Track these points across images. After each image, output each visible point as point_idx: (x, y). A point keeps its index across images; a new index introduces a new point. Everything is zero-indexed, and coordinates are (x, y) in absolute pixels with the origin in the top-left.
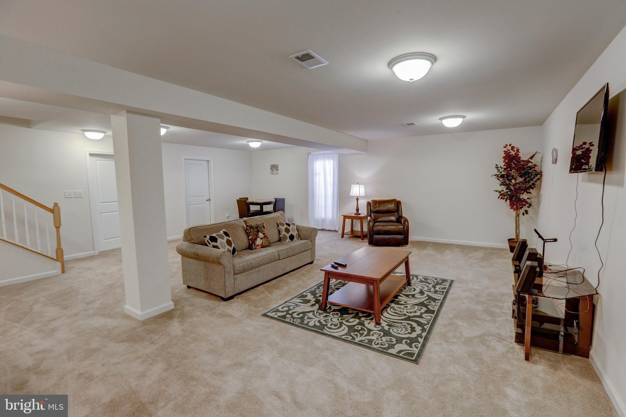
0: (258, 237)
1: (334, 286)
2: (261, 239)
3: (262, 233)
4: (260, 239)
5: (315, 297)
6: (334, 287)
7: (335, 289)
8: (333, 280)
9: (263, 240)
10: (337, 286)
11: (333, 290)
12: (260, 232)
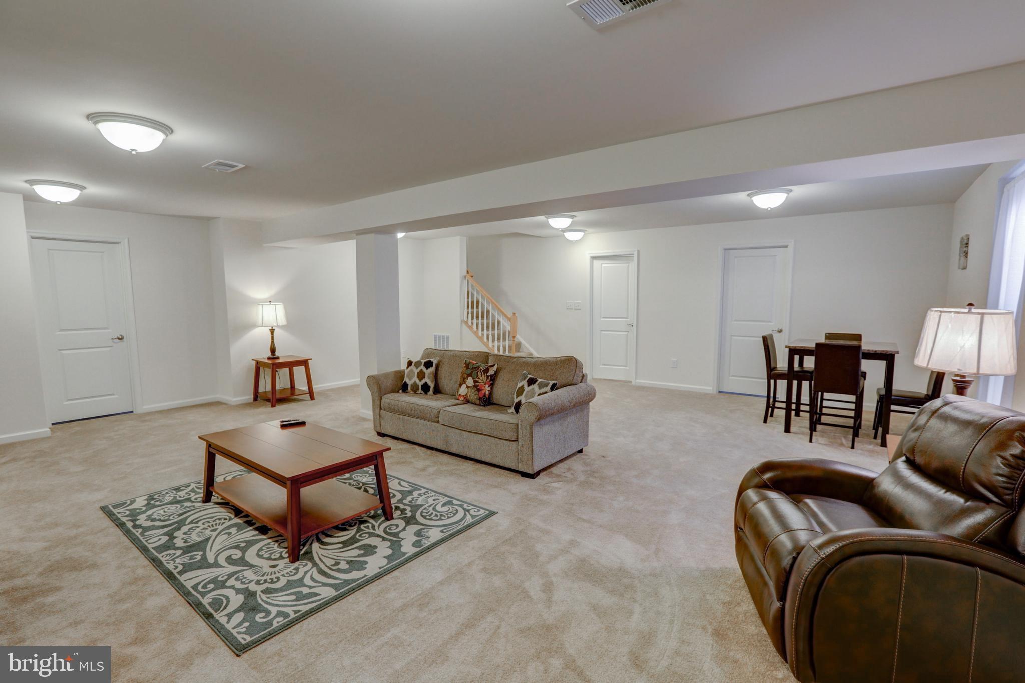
0: (465, 383)
2: (468, 387)
3: (473, 379)
4: (466, 386)
9: (469, 390)
12: (472, 377)
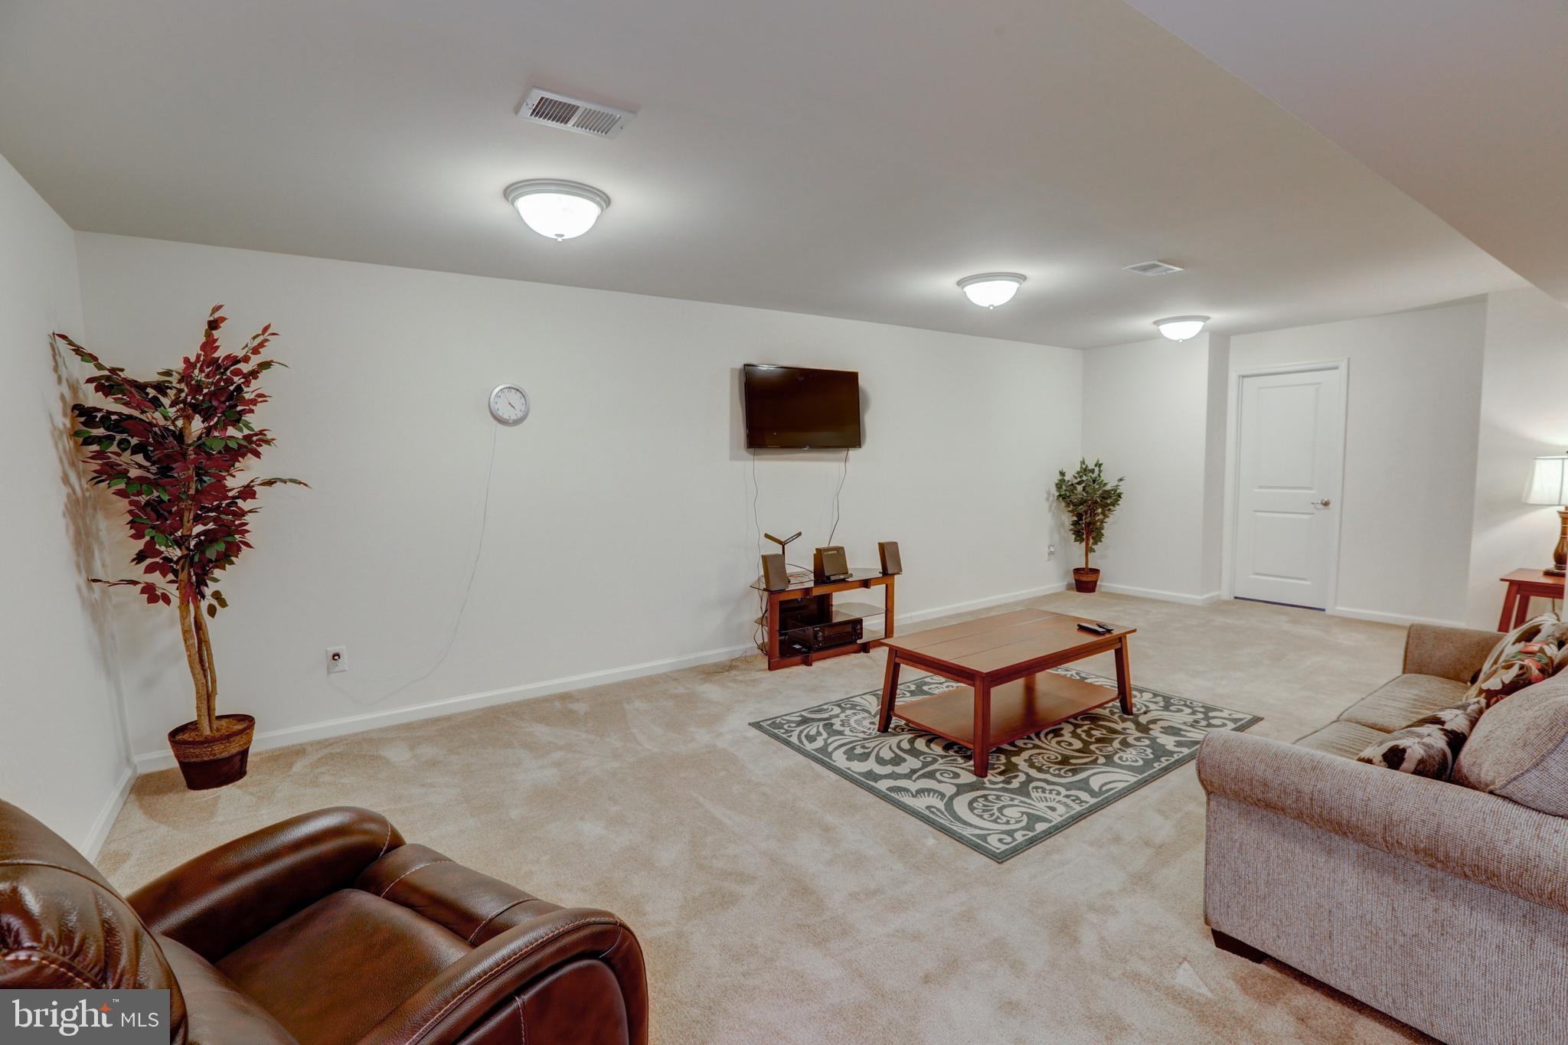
1: (1098, 762)
5: (1153, 740)
6: (1100, 757)
7: (1097, 752)
8: (1099, 784)
10: (1091, 759)
11: (1101, 751)
